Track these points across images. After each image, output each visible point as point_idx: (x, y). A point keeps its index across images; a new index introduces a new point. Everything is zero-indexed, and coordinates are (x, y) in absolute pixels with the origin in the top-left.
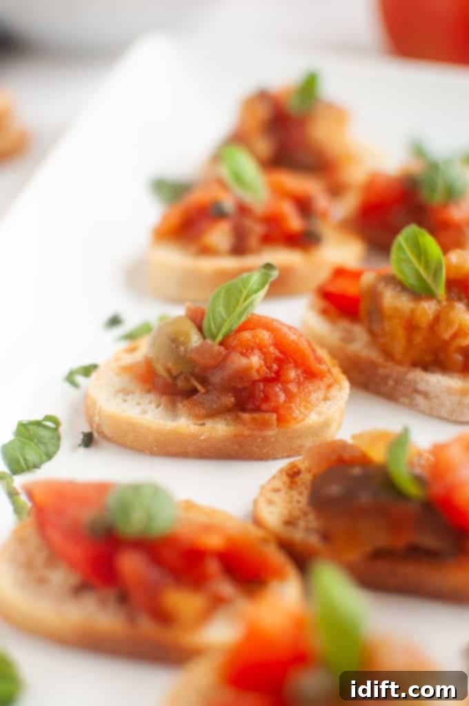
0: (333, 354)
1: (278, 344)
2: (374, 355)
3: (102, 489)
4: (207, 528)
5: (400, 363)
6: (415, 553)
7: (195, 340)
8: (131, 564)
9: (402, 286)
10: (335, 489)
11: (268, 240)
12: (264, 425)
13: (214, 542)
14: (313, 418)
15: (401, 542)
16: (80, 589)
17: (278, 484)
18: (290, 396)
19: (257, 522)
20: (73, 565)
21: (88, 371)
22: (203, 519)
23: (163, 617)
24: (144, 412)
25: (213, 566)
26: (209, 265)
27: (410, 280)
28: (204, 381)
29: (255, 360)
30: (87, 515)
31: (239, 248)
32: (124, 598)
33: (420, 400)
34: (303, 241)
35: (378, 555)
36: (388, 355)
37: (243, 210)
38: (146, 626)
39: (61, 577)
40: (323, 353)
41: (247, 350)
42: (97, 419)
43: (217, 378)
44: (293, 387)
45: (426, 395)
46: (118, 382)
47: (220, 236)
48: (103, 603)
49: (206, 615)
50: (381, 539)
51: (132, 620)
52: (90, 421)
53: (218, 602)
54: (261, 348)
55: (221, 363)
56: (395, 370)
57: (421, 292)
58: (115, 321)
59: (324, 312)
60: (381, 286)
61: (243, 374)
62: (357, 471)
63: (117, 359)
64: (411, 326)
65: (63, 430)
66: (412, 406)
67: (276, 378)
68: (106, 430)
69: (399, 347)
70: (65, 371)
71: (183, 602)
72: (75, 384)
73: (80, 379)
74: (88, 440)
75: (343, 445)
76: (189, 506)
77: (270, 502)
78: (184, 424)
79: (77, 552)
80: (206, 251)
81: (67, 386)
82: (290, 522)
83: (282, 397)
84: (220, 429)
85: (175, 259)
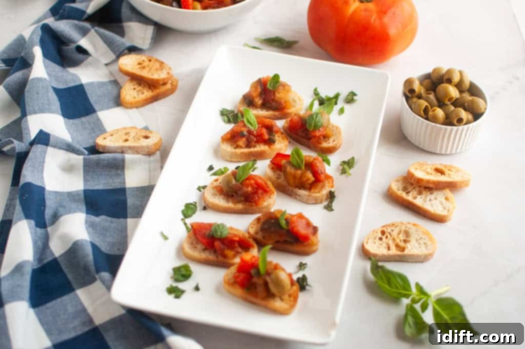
0: (273, 183)
1: (257, 183)
2: (285, 183)
3: (210, 225)
4: (235, 235)
5: (292, 186)
6: (285, 242)
7: (234, 182)
8: (217, 244)
9: (293, 165)
10: (266, 226)
11: (258, 142)
12: (252, 206)
13: (237, 239)
14: (265, 204)
15: (282, 239)
16: (205, 250)
17: (255, 222)
18: (259, 198)
19: (249, 233)
20: (202, 243)
21: (204, 187)
22: (235, 232)
23: (225, 256)
24: (220, 201)
25: (237, 245)
26: (239, 151)
27: (295, 163)
28: (236, 193)
29: (250, 189)
30: (207, 233)
31: (248, 145)
32: (215, 252)
33: (297, 197)
34: (270, 142)
35: (277, 242)
36: (289, 184)
37: (250, 132)
38: (220, 258)
39: (200, 247)
40: (269, 184)
41: (247, 186)
42: (207, 203)
43: (240, 193)
44: (260, 196)
45: (299, 196)
46: (212, 191)
47: (242, 142)
48: (210, 253)
49: (235, 256)
50: (277, 239)
51: (217, 257)
52: (205, 202)
53: (237, 253)
54: (251, 185)
55: (240, 189)
56: (291, 188)
57: (297, 167)
58: (211, 168)
59: (273, 169)
60: (287, 165)
61: (247, 192)
62: (273, 221)
63: (212, 184)
64: (294, 177)
65: (198, 205)
66: (296, 198)
67: (255, 193)
68: (210, 205)
69: (291, 181)
70: (197, 187)
71: (230, 253)
72: (200, 191)
73: (202, 190)
74: (205, 208)
75: (273, 213)
76: (231, 228)
77: (252, 228)
78: (230, 205)
79: (205, 241)
80: (238, 147)
81: (198, 191)
82: (257, 233)
83: (257, 198)
84: (240, 206)
85: (228, 148)
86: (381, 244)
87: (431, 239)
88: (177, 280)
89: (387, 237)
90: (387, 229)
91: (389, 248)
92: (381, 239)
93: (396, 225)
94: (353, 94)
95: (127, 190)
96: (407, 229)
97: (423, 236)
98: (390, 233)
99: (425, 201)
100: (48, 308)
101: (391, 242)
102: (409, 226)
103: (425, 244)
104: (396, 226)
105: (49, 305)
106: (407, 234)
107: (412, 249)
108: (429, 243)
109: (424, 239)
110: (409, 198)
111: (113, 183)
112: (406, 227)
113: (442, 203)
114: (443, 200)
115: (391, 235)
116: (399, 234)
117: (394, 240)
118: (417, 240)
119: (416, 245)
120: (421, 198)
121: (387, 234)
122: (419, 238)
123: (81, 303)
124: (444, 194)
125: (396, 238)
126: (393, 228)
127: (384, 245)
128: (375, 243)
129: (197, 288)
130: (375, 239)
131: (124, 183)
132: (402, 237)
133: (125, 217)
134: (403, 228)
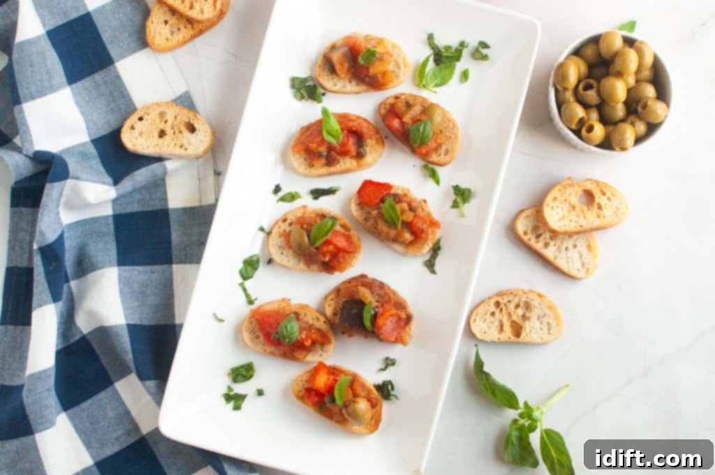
34: (358, 156)
58: (277, 189)
65: (260, 258)
86: (492, 322)
87: (557, 318)
88: (235, 380)
89: (501, 310)
90: (503, 299)
91: (501, 329)
92: (493, 314)
93: (516, 293)
94: (484, 45)
95: (170, 213)
96: (529, 300)
97: (548, 312)
98: (505, 305)
99: (559, 250)
100: (83, 410)
101: (505, 320)
102: (531, 296)
103: (549, 324)
104: (516, 295)
105: (85, 405)
106: (528, 306)
107: (531, 331)
108: (553, 324)
109: (549, 317)
110: (539, 246)
111: (151, 199)
112: (527, 298)
113: (581, 256)
114: (584, 250)
115: (507, 308)
116: (517, 306)
117: (509, 315)
118: (539, 318)
119: (537, 325)
120: (555, 245)
121: (502, 306)
122: (542, 314)
123: (123, 404)
124: (587, 239)
125: (512, 313)
126: (511, 298)
127: (497, 323)
128: (485, 320)
129: (260, 393)
130: (486, 314)
131: (166, 200)
132: (520, 311)
133: (169, 261)
134: (524, 299)
